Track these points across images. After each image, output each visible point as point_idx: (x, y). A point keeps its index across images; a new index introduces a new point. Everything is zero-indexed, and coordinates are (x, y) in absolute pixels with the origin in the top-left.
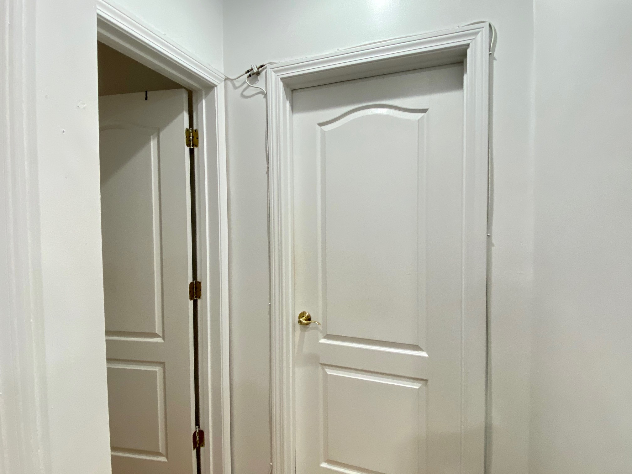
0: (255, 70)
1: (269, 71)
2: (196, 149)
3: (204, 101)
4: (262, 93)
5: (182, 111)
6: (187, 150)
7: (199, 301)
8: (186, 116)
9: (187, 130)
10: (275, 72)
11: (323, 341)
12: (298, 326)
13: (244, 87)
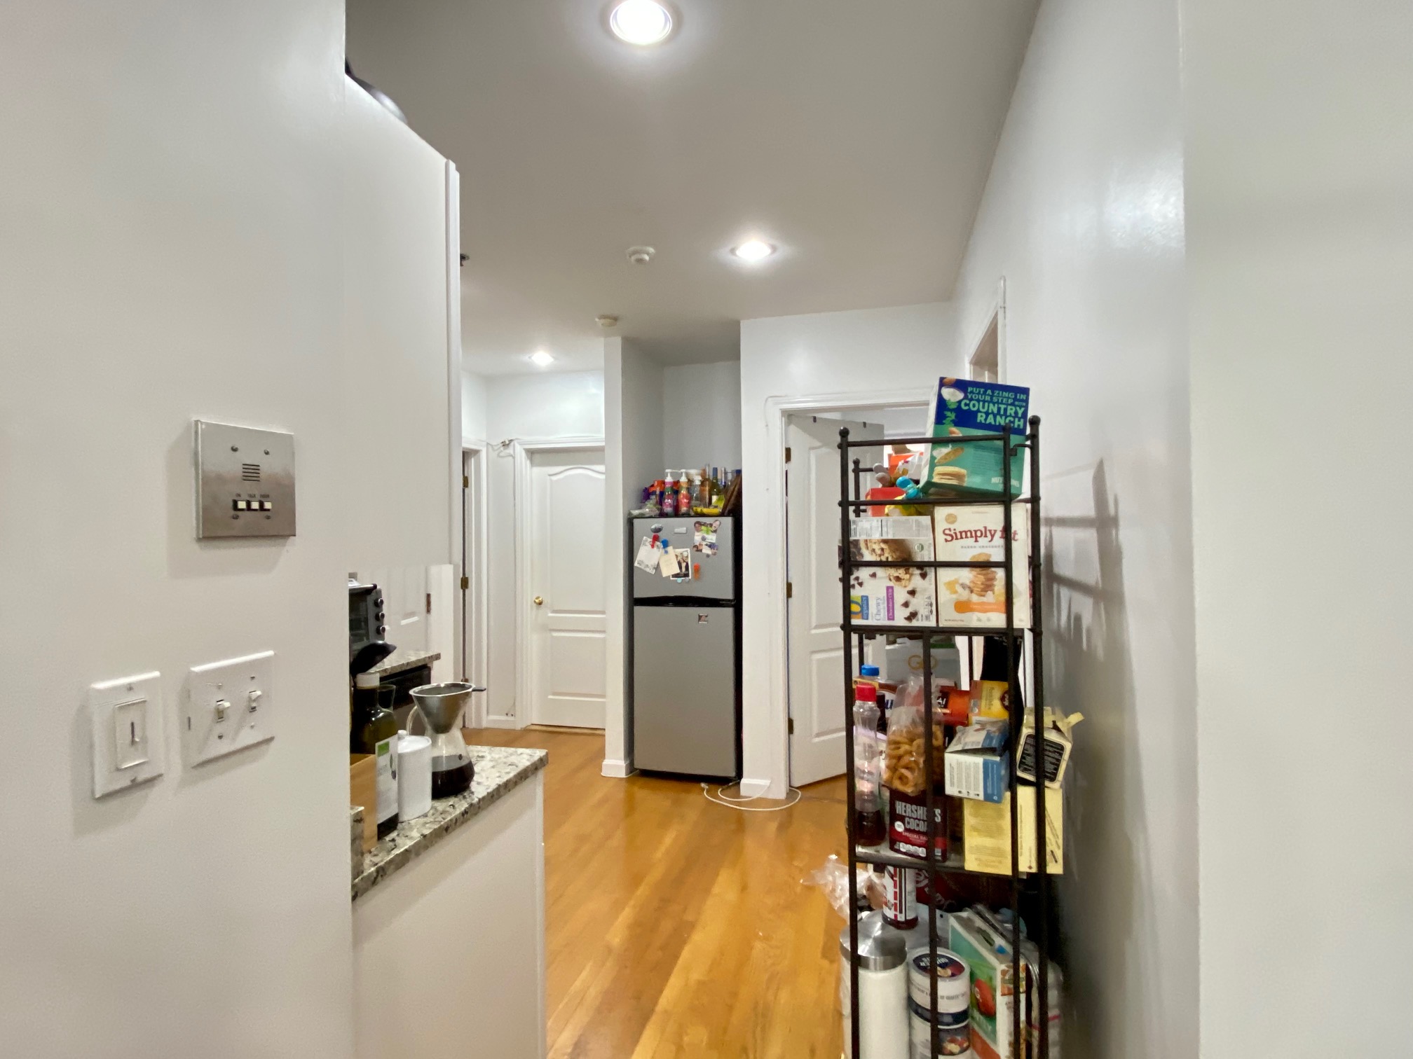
0: (507, 442)
1: (517, 445)
2: (467, 489)
3: (473, 459)
4: (511, 456)
7: (467, 591)
10: (520, 444)
11: (550, 615)
12: (535, 605)
13: (499, 451)
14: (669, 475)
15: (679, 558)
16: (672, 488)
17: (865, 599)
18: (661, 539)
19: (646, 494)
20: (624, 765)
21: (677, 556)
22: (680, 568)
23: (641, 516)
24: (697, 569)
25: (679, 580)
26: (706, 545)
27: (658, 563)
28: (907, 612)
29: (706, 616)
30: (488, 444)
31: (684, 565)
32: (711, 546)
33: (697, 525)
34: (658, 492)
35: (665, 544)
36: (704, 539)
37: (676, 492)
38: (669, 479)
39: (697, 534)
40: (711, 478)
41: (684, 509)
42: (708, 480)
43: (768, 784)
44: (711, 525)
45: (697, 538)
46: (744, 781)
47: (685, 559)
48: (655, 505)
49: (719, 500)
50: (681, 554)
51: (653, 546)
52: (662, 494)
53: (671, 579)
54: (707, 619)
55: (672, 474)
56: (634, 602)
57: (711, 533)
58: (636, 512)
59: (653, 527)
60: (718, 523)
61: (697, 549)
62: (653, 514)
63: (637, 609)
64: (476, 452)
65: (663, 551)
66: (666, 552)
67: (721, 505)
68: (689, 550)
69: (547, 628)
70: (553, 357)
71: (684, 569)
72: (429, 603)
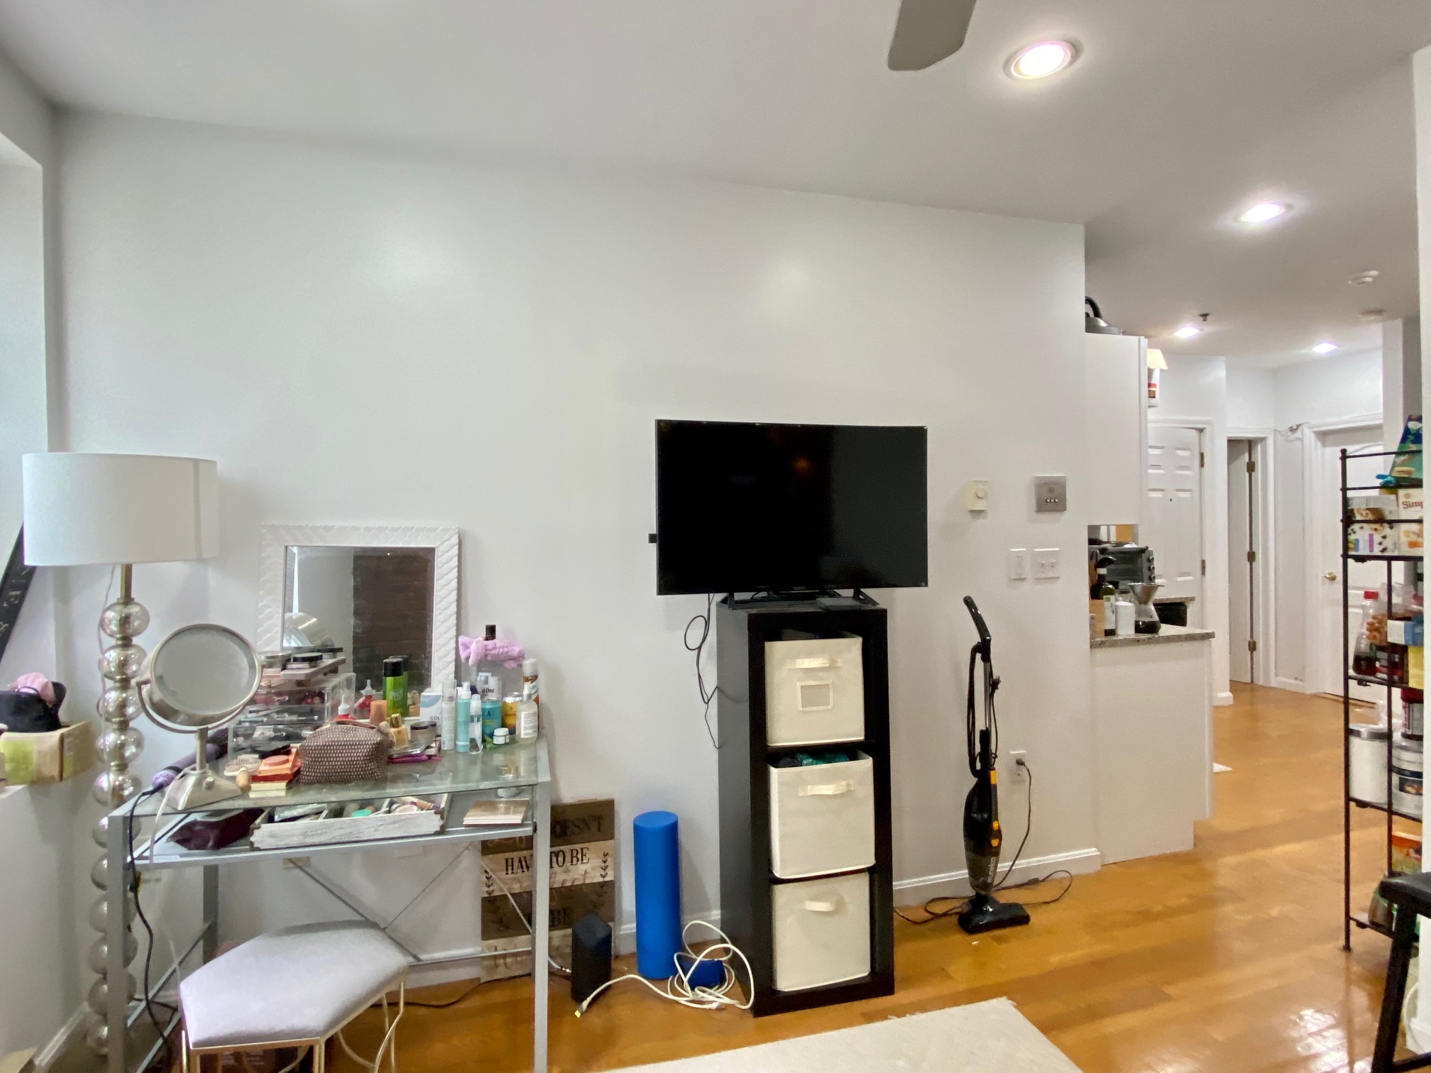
0: (1295, 427)
1: (1305, 428)
2: (1253, 473)
3: (1259, 446)
4: (1300, 439)
5: (1243, 454)
6: (1247, 474)
7: (1254, 563)
8: (1247, 455)
9: (1248, 463)
10: (1309, 428)
12: (1327, 581)
13: (1287, 435)
17: (1357, 541)
28: (1381, 548)
30: (1275, 431)
64: (1262, 440)
70: (1335, 345)
72: (1203, 568)
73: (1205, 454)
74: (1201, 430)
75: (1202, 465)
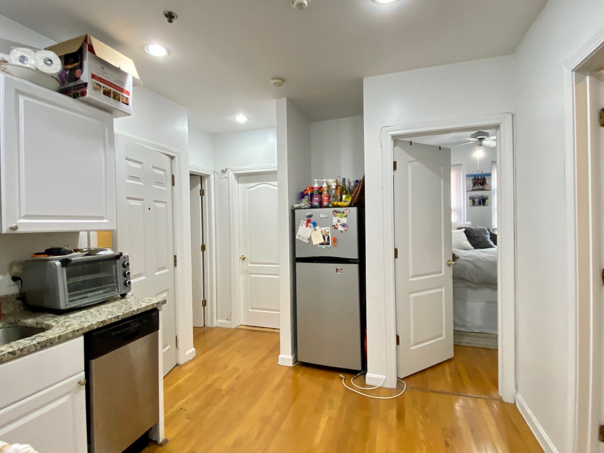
0: (224, 170)
1: (229, 171)
2: (203, 197)
3: (206, 180)
4: (227, 178)
5: (198, 184)
6: (200, 197)
7: (205, 252)
8: (200, 185)
9: (200, 190)
10: (231, 171)
11: (250, 265)
12: (241, 260)
13: (220, 175)
14: (316, 182)
15: (323, 233)
16: (318, 191)
18: (312, 221)
19: (302, 195)
20: (292, 358)
21: (322, 232)
22: (324, 239)
23: (299, 208)
24: (335, 240)
25: (324, 247)
26: (341, 225)
27: (311, 236)
29: (341, 269)
30: (214, 171)
31: (326, 237)
32: (344, 225)
33: (334, 213)
34: (309, 194)
35: (315, 225)
36: (339, 221)
37: (321, 193)
38: (316, 185)
39: (334, 218)
40: (341, 185)
41: (325, 203)
42: (340, 186)
43: (385, 378)
44: (343, 212)
45: (335, 221)
46: (368, 375)
47: (327, 233)
48: (307, 201)
49: (347, 197)
50: (325, 230)
51: (307, 226)
52: (312, 194)
53: (319, 246)
54: (341, 271)
55: (318, 182)
56: (296, 260)
57: (343, 217)
58: (296, 206)
59: (307, 214)
60: (348, 211)
61: (335, 227)
62: (306, 207)
63: (298, 264)
64: (208, 176)
65: (314, 229)
66: (315, 230)
67: (349, 200)
68: (329, 228)
69: (248, 272)
70: (248, 118)
71: (326, 240)
72: (175, 261)
73: (175, 176)
74: (172, 158)
75: (173, 184)
